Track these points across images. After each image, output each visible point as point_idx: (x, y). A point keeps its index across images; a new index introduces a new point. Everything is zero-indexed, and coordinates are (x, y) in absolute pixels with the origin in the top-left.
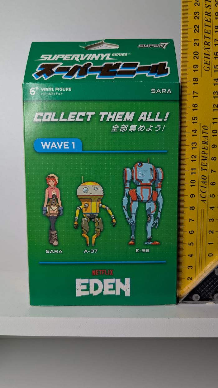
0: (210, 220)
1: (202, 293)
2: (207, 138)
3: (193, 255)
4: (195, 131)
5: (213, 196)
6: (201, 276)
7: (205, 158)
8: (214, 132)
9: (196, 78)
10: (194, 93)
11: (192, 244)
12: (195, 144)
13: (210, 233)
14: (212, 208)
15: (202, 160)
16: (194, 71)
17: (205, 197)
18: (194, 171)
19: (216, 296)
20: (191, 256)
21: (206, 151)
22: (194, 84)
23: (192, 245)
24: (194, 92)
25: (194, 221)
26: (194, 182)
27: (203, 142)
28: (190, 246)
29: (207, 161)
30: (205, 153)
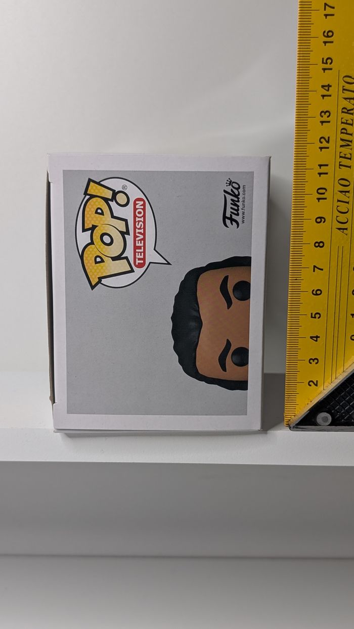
2: (352, 101)
3: (319, 337)
4: (327, 88)
6: (336, 377)
7: (347, 144)
10: (327, 7)
11: (317, 316)
12: (328, 114)
15: (341, 146)
17: (347, 222)
18: (323, 169)
20: (315, 339)
21: (350, 129)
23: (319, 318)
25: (322, 270)
26: (323, 191)
27: (344, 110)
28: (314, 319)
29: (351, 149)
30: (348, 132)
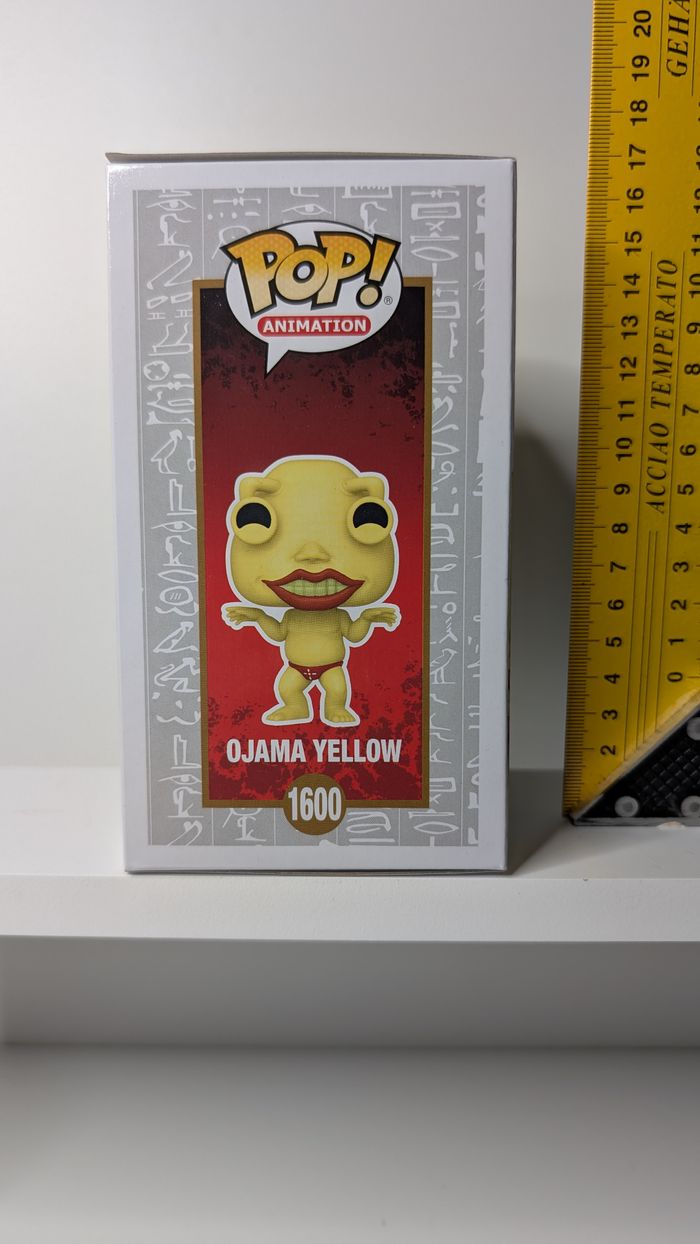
0: (677, 567)
1: (647, 795)
2: (671, 300)
3: (618, 676)
4: (632, 280)
5: (687, 489)
6: (644, 742)
7: (663, 368)
8: (695, 279)
9: (642, 102)
10: (633, 150)
11: (617, 642)
12: (633, 321)
13: (674, 608)
14: (685, 528)
15: (655, 372)
16: (636, 76)
17: (663, 493)
18: (627, 409)
19: (689, 802)
20: (612, 679)
21: (669, 345)
22: (634, 120)
23: (619, 645)
24: (632, 147)
25: (624, 568)
26: (627, 443)
27: (661, 316)
28: (611, 648)
29: (670, 377)
30: (666, 350)
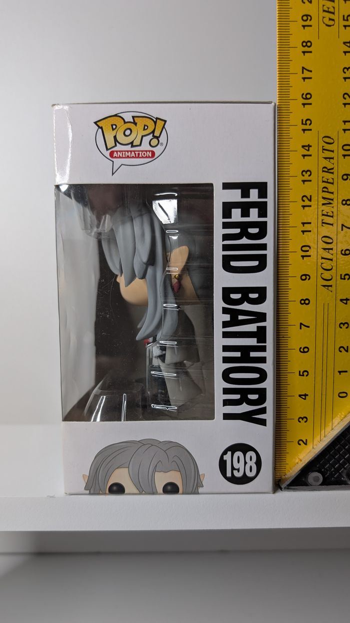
0: (342, 325)
1: (328, 471)
2: (332, 160)
3: (307, 395)
4: (307, 148)
5: (346, 277)
6: (325, 436)
7: (328, 202)
8: (345, 147)
9: (308, 41)
10: (304, 70)
11: (306, 374)
12: (309, 173)
13: (341, 351)
14: (345, 301)
15: (323, 204)
16: (304, 26)
17: (331, 279)
18: (307, 227)
20: (304, 397)
21: (331, 188)
22: (304, 52)
23: (307, 376)
24: (303, 68)
25: (308, 327)
26: (307, 248)
27: (325, 169)
28: (303, 377)
29: (333, 207)
30: (329, 191)
